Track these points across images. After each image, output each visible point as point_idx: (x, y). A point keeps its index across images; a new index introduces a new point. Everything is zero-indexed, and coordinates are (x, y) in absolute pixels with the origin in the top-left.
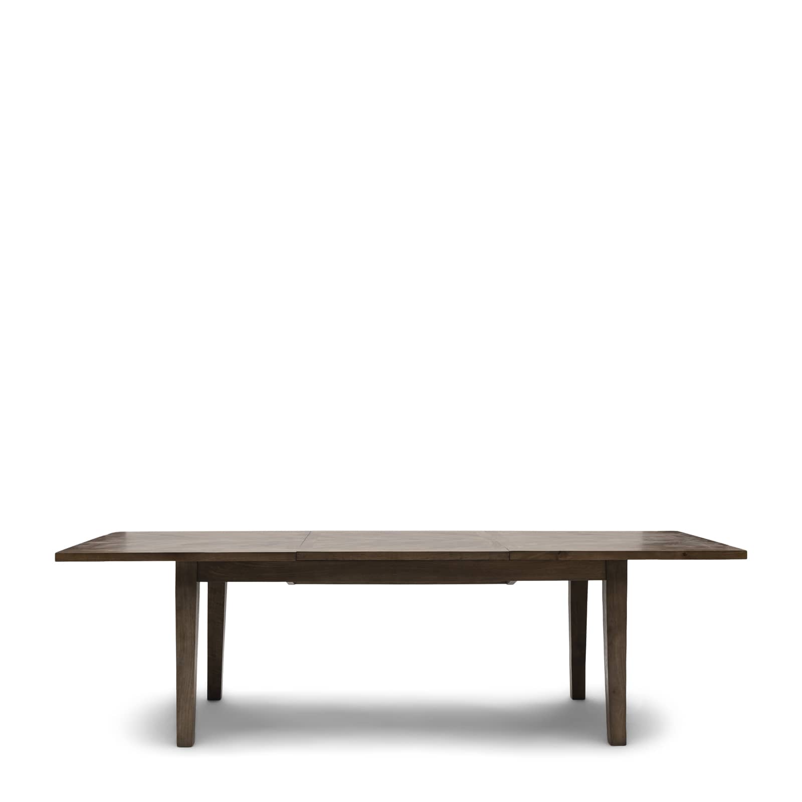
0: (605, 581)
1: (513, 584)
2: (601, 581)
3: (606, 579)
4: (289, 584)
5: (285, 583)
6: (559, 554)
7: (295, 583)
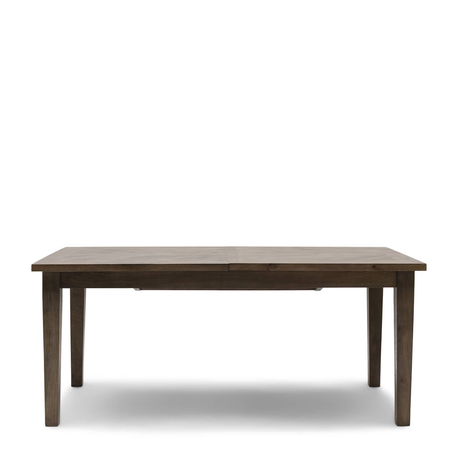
0: (396, 288)
1: (320, 290)
2: (392, 289)
3: (397, 287)
4: (136, 290)
5: (132, 289)
6: (270, 266)
7: (141, 289)
